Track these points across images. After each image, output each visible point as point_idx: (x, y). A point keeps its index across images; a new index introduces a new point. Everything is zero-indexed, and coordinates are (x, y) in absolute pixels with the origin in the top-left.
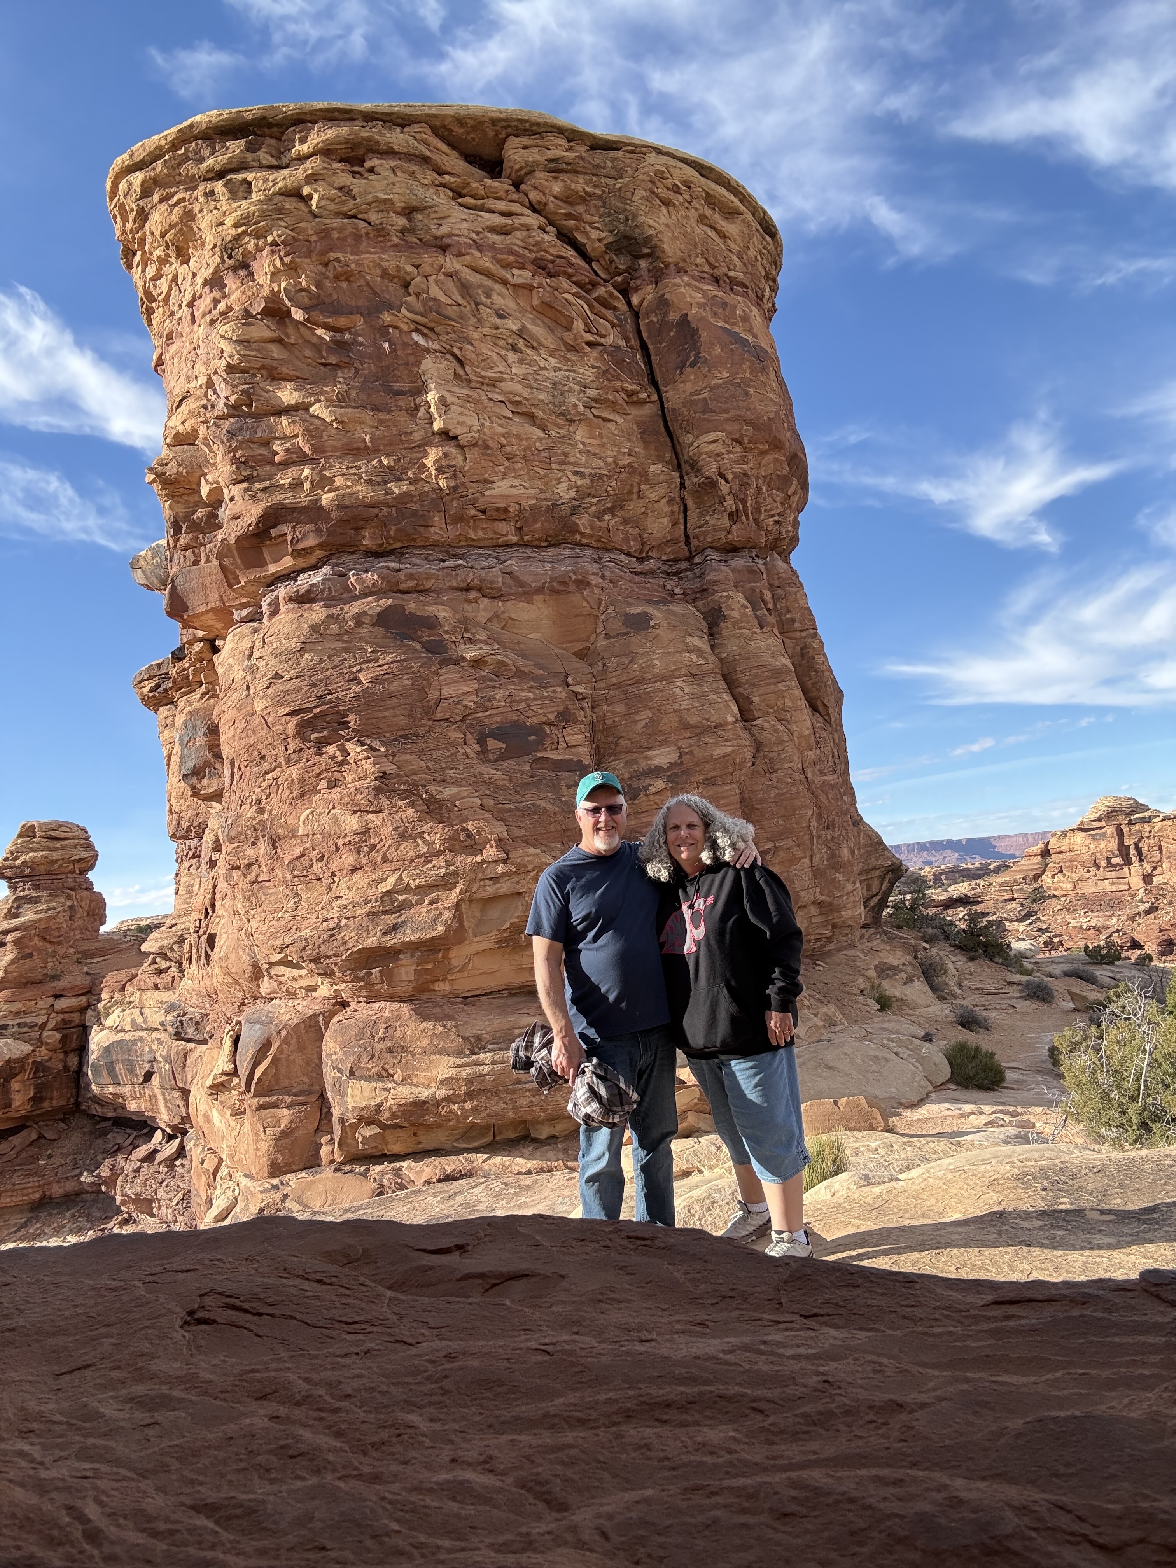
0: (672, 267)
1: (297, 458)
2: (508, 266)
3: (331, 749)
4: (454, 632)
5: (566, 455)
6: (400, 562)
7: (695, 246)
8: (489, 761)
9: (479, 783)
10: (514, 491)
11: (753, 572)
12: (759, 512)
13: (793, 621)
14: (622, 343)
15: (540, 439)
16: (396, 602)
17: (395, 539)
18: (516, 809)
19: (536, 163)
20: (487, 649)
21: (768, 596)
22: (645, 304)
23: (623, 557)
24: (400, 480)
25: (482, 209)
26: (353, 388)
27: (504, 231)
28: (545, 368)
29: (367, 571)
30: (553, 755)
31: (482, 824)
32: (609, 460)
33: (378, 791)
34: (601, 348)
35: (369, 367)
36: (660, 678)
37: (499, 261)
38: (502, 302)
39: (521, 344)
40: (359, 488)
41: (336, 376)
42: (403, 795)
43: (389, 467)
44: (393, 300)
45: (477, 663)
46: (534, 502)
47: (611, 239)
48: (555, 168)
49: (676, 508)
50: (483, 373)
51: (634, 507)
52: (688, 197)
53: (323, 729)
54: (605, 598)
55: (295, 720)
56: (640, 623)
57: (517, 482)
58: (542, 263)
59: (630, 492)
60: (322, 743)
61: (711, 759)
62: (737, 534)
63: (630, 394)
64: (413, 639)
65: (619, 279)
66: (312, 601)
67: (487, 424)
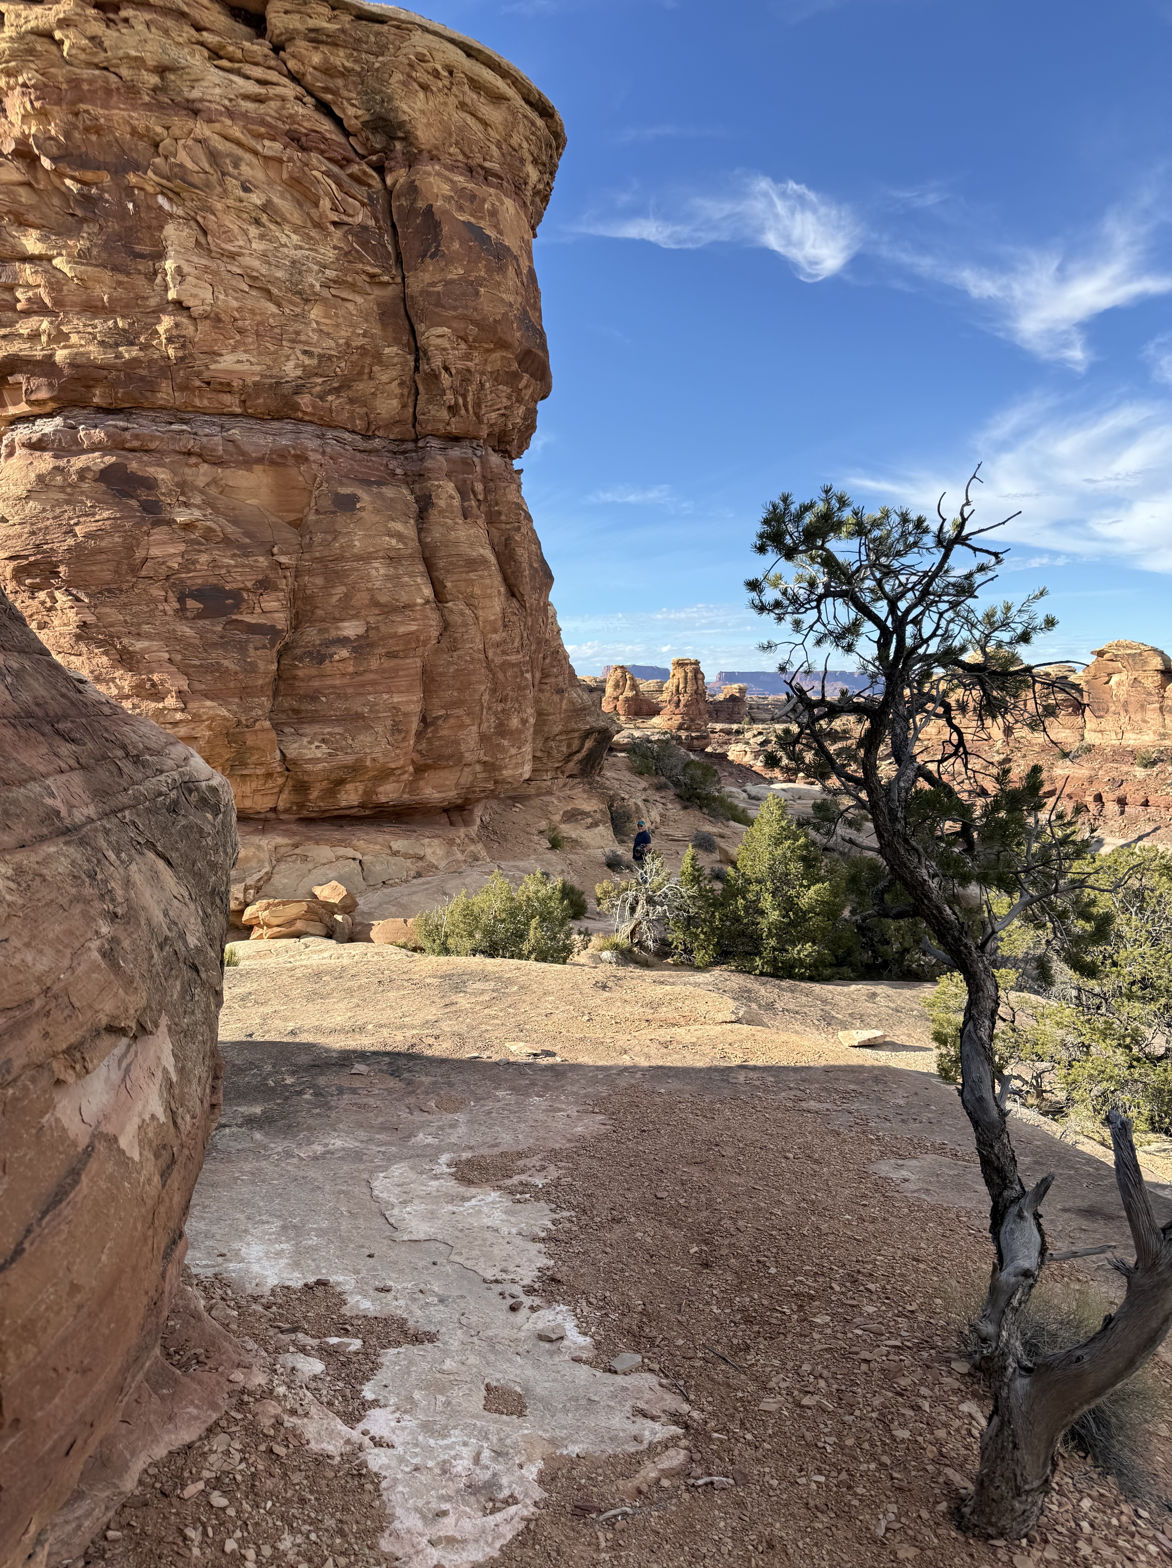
0: (425, 154)
1: (37, 308)
2: (259, 137)
3: (42, 595)
4: (170, 495)
5: (298, 333)
6: (128, 421)
7: (450, 134)
8: (187, 618)
9: (171, 639)
10: (239, 367)
11: (467, 464)
12: (480, 407)
13: (499, 513)
14: (371, 223)
15: (273, 315)
16: (120, 460)
17: (123, 401)
18: (201, 666)
19: (296, 31)
20: (197, 514)
21: (479, 487)
22: (398, 186)
23: (347, 436)
24: (131, 344)
25: (238, 73)
26: (96, 245)
27: (259, 100)
28: (285, 246)
29: (96, 427)
30: (248, 619)
31: (166, 676)
32: (341, 341)
33: (78, 638)
34: (346, 228)
35: (113, 226)
36: (359, 558)
37: (250, 131)
38: (251, 172)
39: (264, 218)
40: (91, 348)
41: (80, 230)
42: (100, 644)
43: (124, 330)
44: (141, 160)
45: (188, 527)
46: (257, 378)
47: (367, 117)
48: (316, 38)
49: (406, 391)
50: (224, 246)
51: (362, 387)
52: (447, 83)
53: (37, 576)
54: (321, 474)
55: (12, 564)
56: (348, 504)
57: (244, 357)
58: (296, 136)
59: (360, 373)
60: (34, 589)
61: (395, 636)
62: (455, 427)
63: (372, 276)
64: (132, 497)
65: (374, 158)
66: (43, 449)
67: (222, 297)
